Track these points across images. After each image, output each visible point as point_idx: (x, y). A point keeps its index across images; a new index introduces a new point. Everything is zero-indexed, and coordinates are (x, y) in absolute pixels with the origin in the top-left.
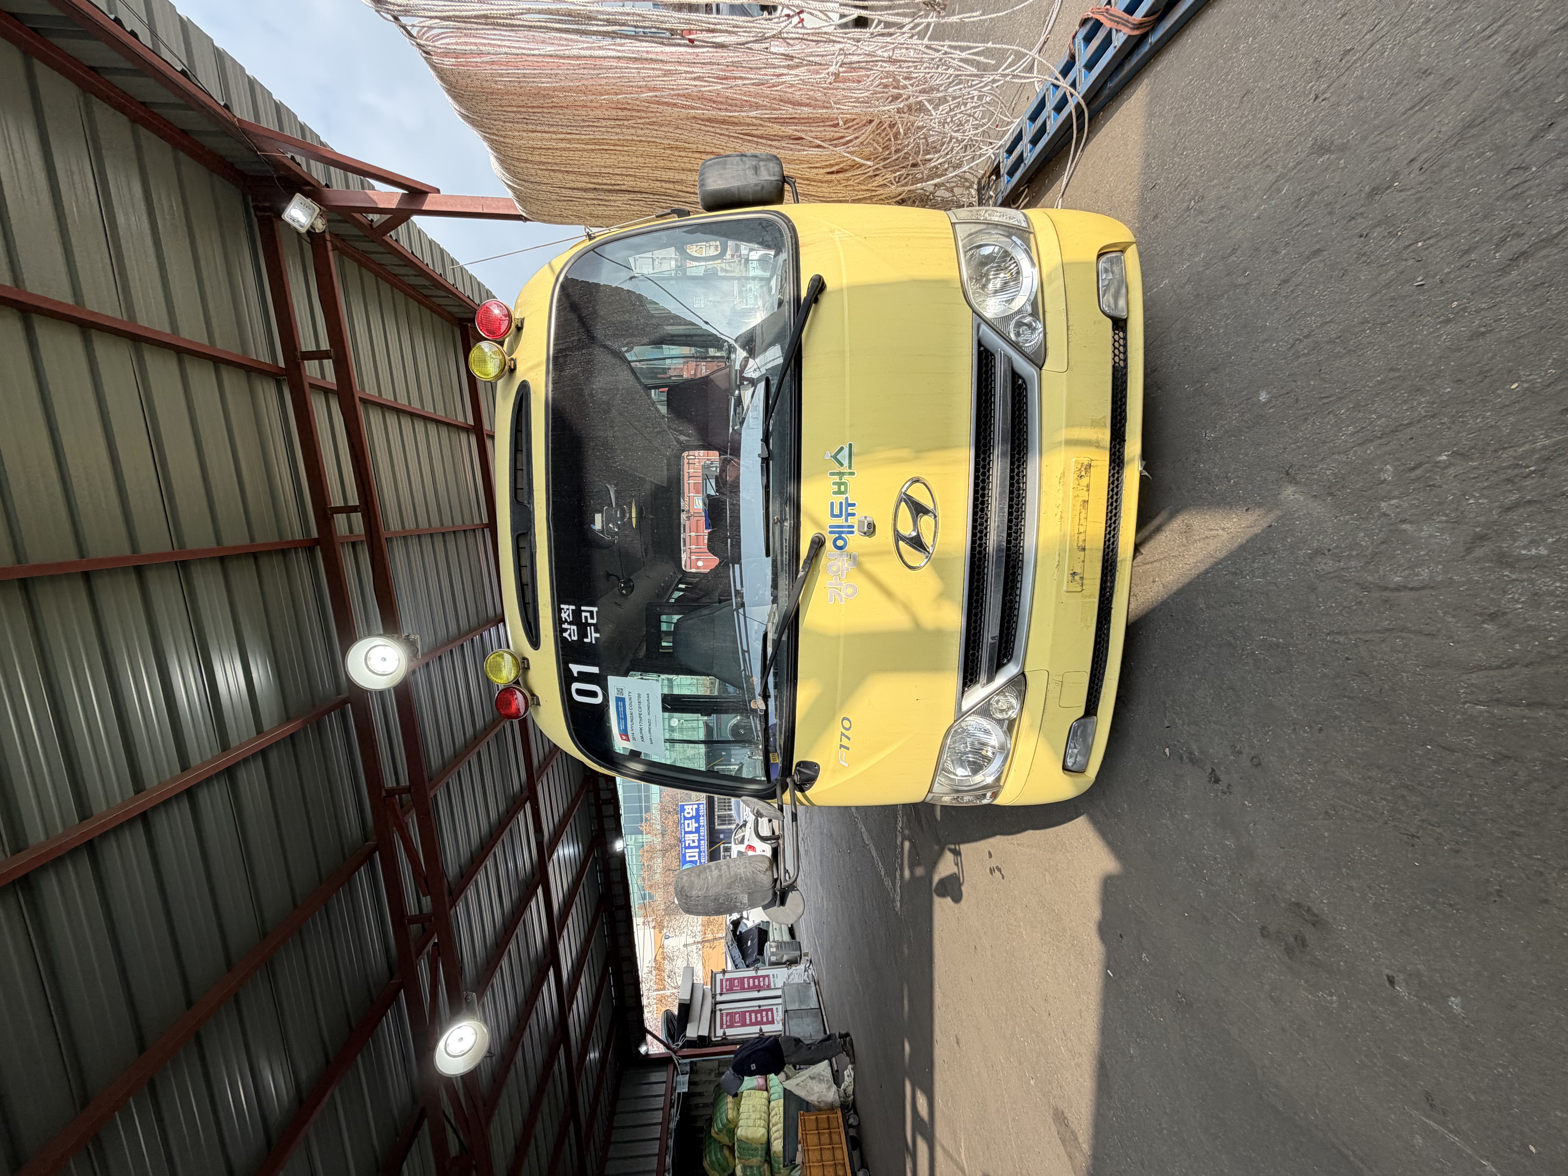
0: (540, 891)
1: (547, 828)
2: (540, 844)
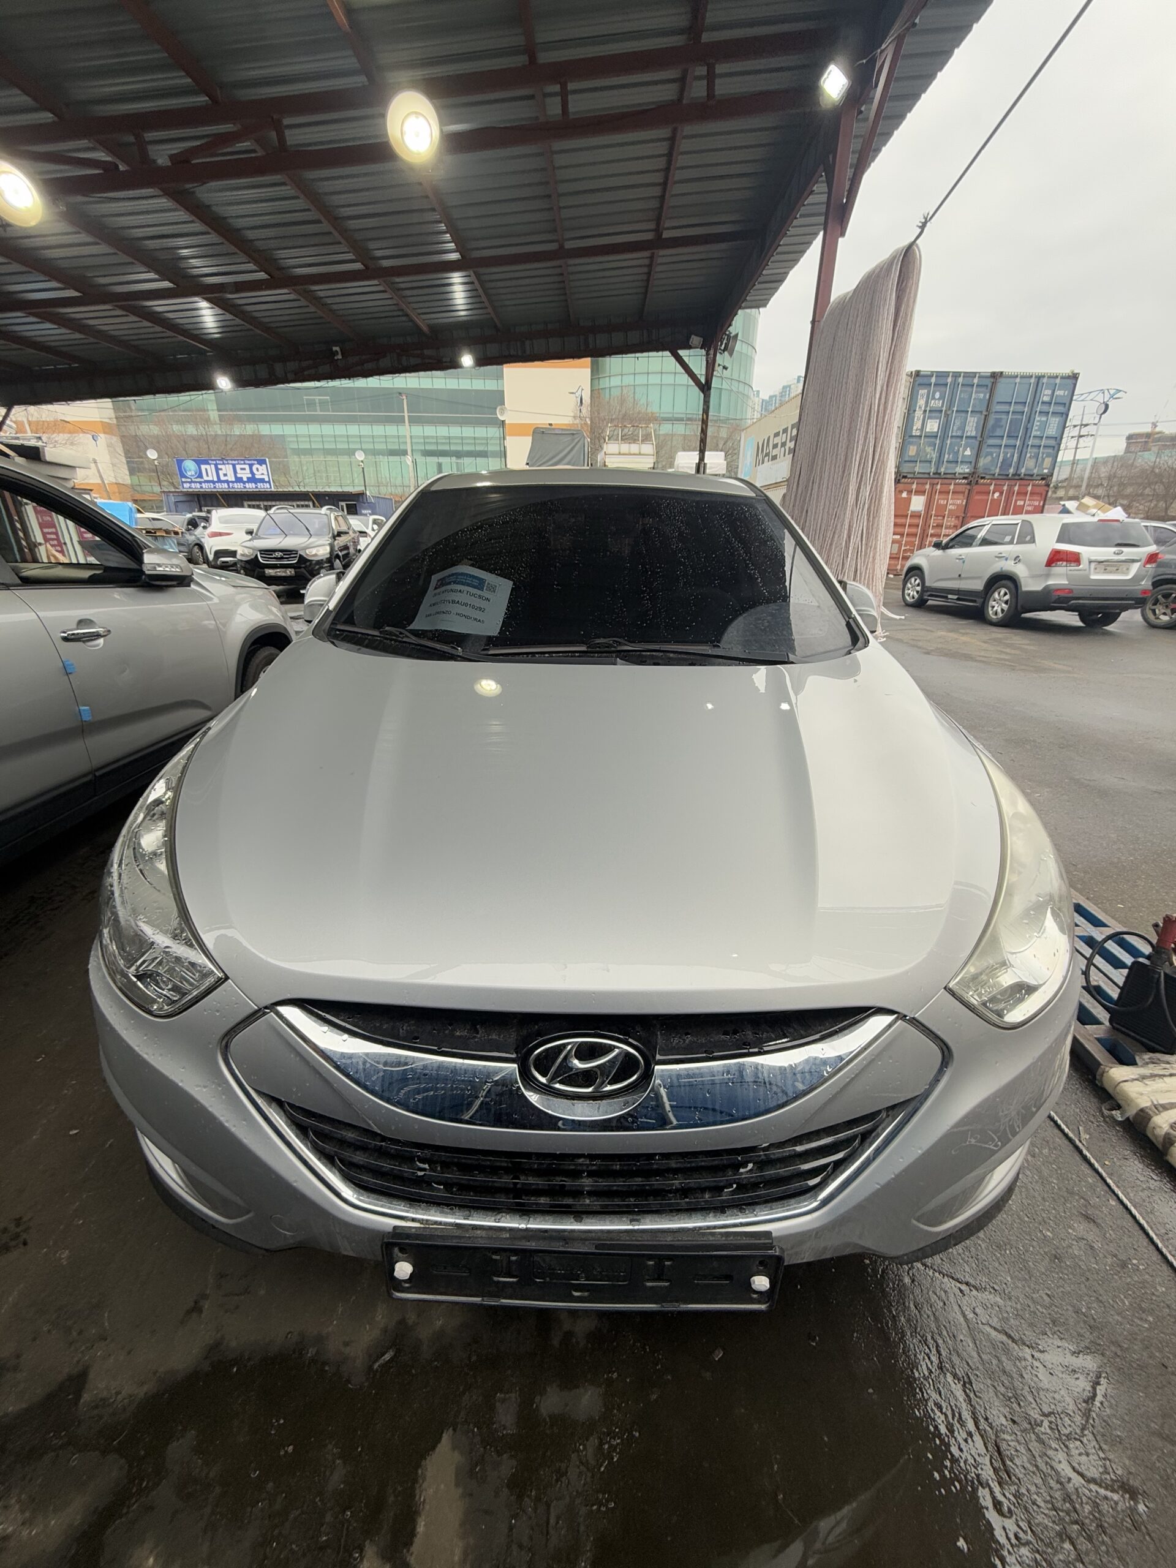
0: (166, 284)
1: (238, 298)
2: (221, 288)
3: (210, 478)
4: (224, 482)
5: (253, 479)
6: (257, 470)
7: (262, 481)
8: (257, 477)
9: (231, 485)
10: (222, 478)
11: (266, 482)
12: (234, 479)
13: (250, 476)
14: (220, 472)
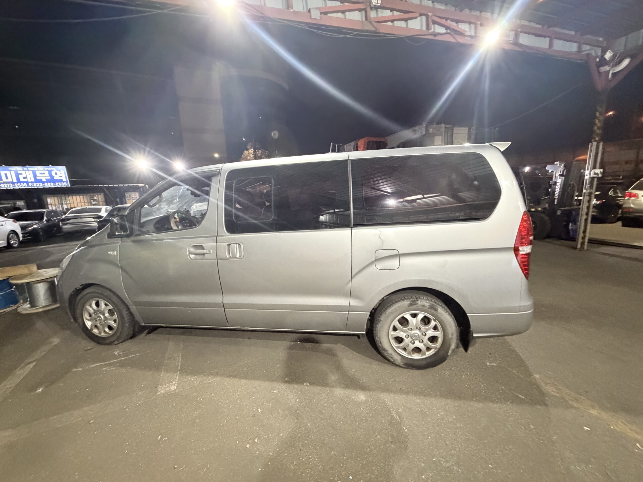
3: (10, 180)
4: (24, 182)
5: (52, 180)
6: (56, 174)
7: (61, 181)
8: (55, 178)
9: (30, 184)
10: (22, 179)
11: (64, 182)
12: (33, 180)
13: (49, 178)
14: (20, 176)
